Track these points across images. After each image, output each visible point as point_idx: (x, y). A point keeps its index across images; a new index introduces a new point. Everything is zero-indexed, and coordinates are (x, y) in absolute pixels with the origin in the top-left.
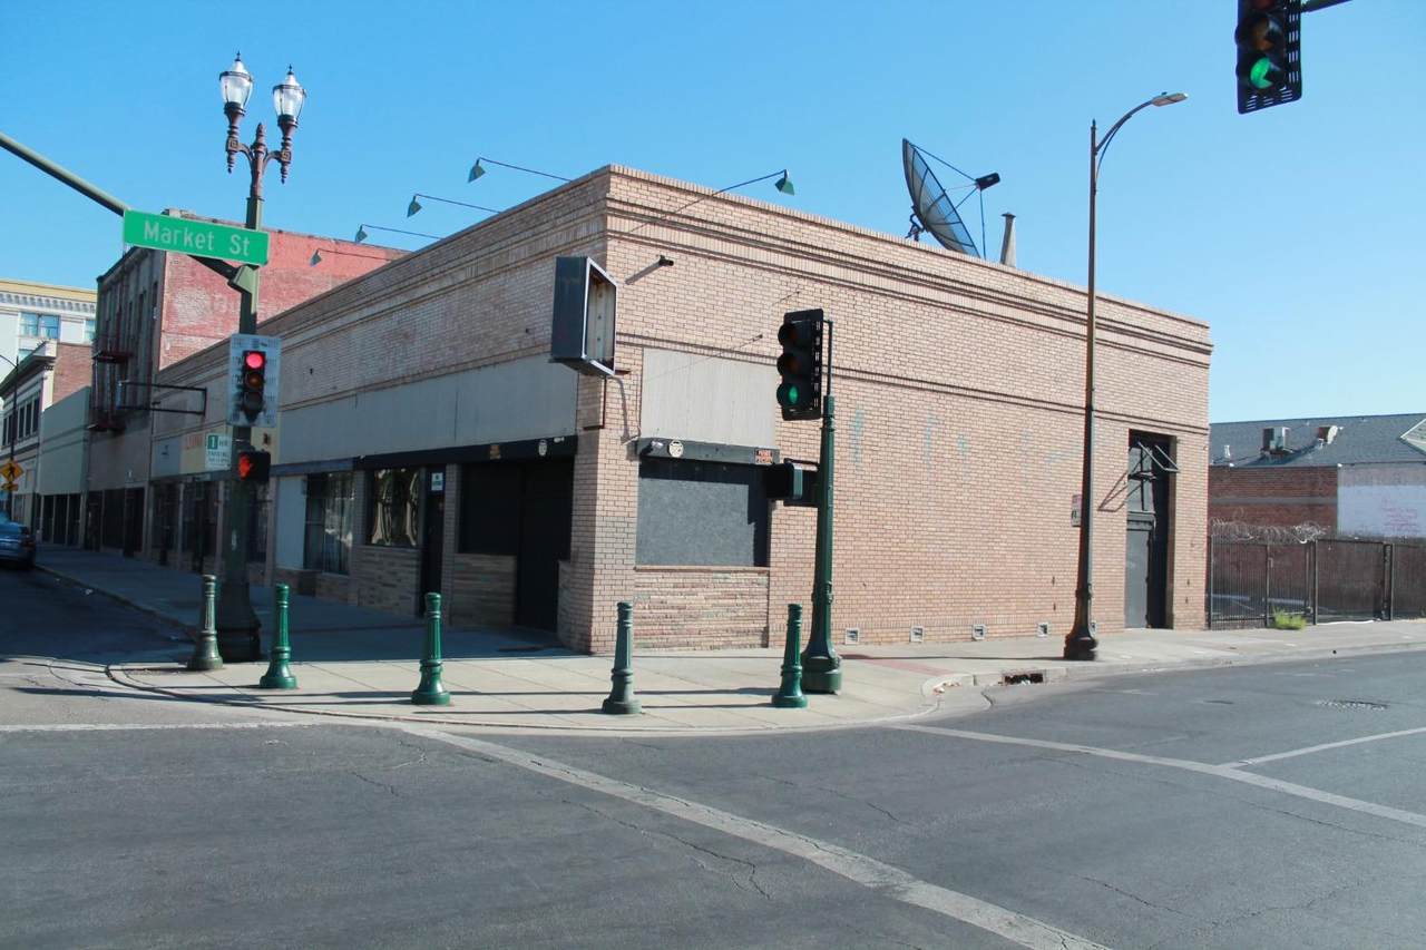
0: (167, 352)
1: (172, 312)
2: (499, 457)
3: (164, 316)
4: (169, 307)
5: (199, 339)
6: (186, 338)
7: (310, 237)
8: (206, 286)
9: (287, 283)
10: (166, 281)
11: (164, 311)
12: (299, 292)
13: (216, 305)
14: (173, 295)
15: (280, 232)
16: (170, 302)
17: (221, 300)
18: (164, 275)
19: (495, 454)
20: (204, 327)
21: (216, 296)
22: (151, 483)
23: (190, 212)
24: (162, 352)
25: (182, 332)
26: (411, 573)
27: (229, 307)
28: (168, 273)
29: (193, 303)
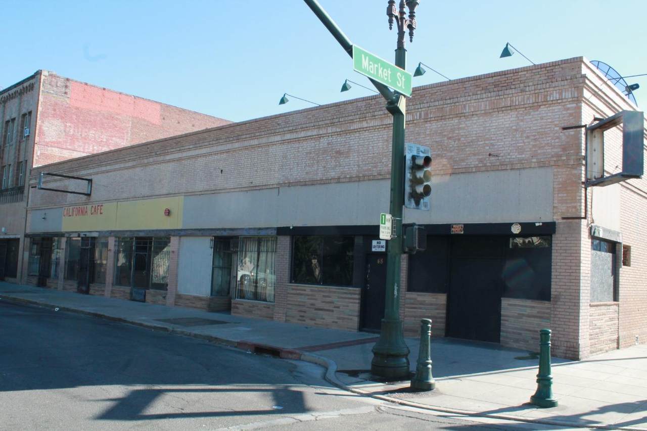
0: (38, 156)
1: (42, 133)
2: (462, 233)
3: (37, 134)
4: (40, 128)
5: (57, 149)
6: (49, 149)
7: (120, 93)
8: (62, 118)
9: (108, 119)
10: (39, 113)
11: (37, 131)
12: (114, 125)
13: (68, 129)
14: (43, 122)
15: (104, 89)
16: (41, 126)
17: (70, 127)
18: (37, 109)
19: (457, 230)
20: (60, 142)
21: (67, 124)
22: (26, 236)
23: (54, 73)
24: (35, 156)
25: (47, 144)
26: (355, 303)
27: (74, 131)
28: (40, 109)
29: (54, 128)
